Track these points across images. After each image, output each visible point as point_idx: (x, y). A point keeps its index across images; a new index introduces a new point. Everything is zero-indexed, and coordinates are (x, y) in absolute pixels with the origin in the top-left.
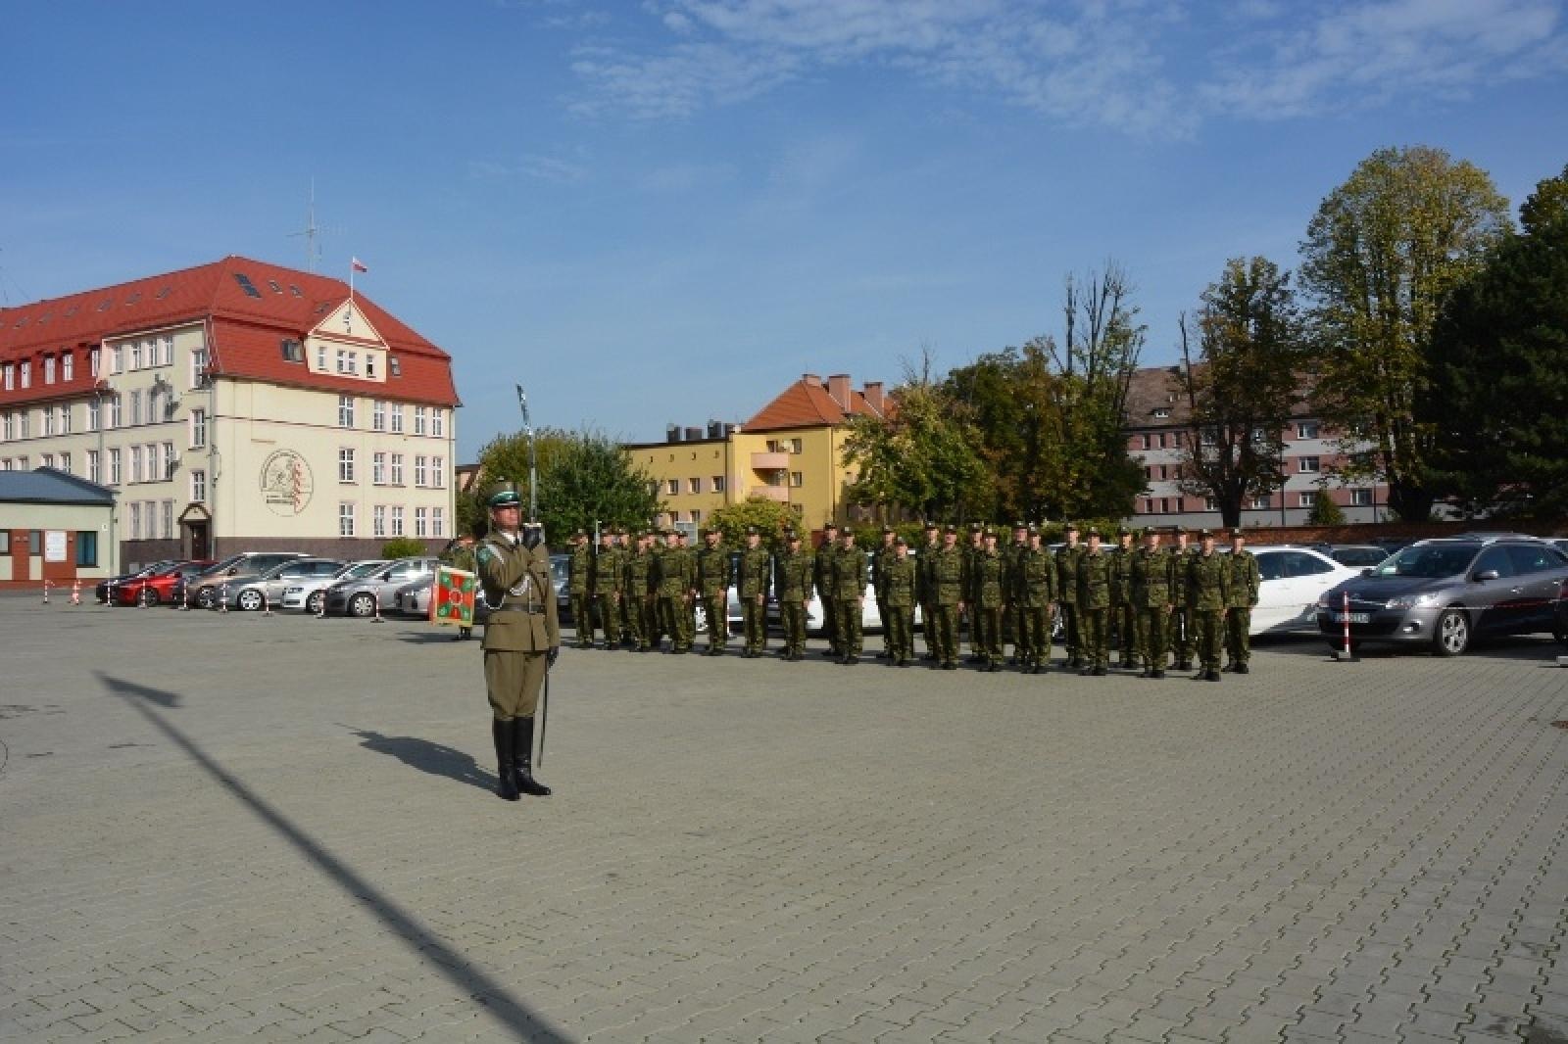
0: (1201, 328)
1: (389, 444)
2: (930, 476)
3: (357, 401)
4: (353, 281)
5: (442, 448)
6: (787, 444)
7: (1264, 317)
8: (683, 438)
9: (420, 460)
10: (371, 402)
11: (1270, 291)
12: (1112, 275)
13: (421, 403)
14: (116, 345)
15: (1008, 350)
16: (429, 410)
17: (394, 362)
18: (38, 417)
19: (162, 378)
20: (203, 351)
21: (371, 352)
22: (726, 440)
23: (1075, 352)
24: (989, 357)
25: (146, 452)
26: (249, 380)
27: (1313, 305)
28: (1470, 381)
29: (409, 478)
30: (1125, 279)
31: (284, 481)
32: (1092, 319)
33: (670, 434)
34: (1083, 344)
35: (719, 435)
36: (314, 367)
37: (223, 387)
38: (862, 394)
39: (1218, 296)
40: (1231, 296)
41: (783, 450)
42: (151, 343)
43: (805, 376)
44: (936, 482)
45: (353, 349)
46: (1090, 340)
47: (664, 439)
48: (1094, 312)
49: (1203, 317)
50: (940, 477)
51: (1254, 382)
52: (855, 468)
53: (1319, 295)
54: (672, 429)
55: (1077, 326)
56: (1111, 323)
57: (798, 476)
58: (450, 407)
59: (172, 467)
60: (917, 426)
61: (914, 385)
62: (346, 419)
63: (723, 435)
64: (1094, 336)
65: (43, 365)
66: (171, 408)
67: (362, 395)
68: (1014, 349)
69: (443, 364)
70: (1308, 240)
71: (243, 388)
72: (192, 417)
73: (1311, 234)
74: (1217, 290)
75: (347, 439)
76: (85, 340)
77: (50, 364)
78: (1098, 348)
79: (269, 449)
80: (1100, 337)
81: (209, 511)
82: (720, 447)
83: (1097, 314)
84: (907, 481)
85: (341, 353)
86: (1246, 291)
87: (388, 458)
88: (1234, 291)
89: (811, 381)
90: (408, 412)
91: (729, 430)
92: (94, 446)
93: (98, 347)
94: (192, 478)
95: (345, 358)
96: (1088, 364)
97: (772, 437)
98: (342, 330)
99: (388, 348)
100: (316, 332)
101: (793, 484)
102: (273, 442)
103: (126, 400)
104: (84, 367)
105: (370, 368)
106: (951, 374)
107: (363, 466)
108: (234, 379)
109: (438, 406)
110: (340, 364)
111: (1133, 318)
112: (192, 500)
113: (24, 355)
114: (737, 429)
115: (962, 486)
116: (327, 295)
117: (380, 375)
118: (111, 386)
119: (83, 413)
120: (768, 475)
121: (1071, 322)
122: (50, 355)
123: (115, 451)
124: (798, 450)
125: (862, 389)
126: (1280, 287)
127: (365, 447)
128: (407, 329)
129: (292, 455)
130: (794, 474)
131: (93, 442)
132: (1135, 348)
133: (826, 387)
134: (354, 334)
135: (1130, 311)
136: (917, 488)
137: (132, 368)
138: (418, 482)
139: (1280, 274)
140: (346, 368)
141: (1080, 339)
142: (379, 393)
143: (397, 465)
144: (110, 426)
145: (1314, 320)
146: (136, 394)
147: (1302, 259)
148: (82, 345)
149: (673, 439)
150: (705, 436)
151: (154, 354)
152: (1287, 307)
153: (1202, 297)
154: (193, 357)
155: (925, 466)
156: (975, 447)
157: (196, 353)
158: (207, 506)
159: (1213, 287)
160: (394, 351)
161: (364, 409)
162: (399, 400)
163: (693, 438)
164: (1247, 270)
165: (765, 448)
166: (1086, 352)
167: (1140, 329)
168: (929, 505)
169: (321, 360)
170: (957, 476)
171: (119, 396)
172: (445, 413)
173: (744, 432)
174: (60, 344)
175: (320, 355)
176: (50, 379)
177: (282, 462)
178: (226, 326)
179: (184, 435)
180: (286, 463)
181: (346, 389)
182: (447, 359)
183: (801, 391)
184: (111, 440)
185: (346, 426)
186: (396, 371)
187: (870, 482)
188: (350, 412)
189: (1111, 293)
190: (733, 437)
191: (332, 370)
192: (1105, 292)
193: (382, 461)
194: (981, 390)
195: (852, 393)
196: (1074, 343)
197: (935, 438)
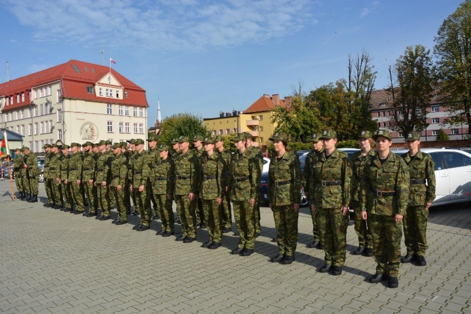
0: (397, 71)
1: (125, 120)
2: (302, 127)
3: (113, 106)
4: (111, 65)
5: (143, 121)
6: (258, 117)
7: (420, 67)
8: (225, 116)
9: (135, 124)
10: (118, 106)
11: (422, 57)
12: (365, 54)
13: (135, 106)
14: (36, 90)
15: (330, 84)
16: (138, 108)
17: (126, 93)
18: (15, 113)
19: (48, 99)
20: (60, 90)
21: (118, 90)
22: (238, 116)
23: (352, 82)
24: (324, 86)
25: (45, 123)
26: (75, 99)
27: (439, 60)
29: (132, 130)
30: (370, 55)
31: (88, 132)
32: (358, 71)
33: (221, 115)
34: (354, 79)
35: (235, 115)
36: (98, 95)
37: (66, 102)
38: (284, 101)
40: (408, 60)
41: (256, 119)
42: (46, 88)
43: (264, 95)
44: (303, 128)
45: (111, 89)
46: (357, 77)
47: (219, 116)
48: (358, 66)
49: (397, 67)
50: (305, 126)
51: (416, 90)
52: (276, 125)
53: (441, 56)
54: (221, 113)
55: (352, 72)
56: (364, 71)
57: (261, 127)
58: (145, 107)
59: (53, 128)
60: (297, 110)
61: (296, 95)
62: (109, 112)
64: (358, 76)
65: (16, 97)
66: (51, 109)
67: (114, 104)
68: (332, 83)
69: (143, 93)
71: (73, 102)
72: (58, 112)
73: (439, 34)
74: (403, 58)
75: (110, 118)
76: (27, 89)
77: (18, 97)
78: (360, 80)
79: (83, 122)
80: (361, 76)
81: (63, 142)
82: (236, 118)
83: (359, 68)
84: (294, 128)
85: (107, 90)
86: (413, 57)
87: (124, 124)
88: (409, 58)
89: (266, 97)
90: (131, 109)
91: (239, 113)
92: (30, 122)
93: (30, 91)
94: (58, 132)
95: (109, 92)
96: (356, 86)
97: (253, 115)
98: (107, 82)
99: (123, 88)
100: (98, 83)
101: (260, 130)
102: (84, 120)
103: (39, 107)
104: (28, 97)
105: (117, 95)
106: (311, 92)
107: (116, 127)
108: (70, 99)
109: (141, 107)
110: (107, 94)
111: (372, 69)
112: (58, 139)
113: (12, 94)
114: (241, 113)
115: (313, 129)
116: (102, 71)
117: (121, 97)
118: (34, 103)
119: (27, 112)
120: (252, 127)
121: (350, 71)
122: (18, 94)
123: (37, 123)
124: (261, 119)
125: (284, 99)
126: (426, 56)
127: (116, 121)
128: (132, 83)
129: (91, 124)
130: (260, 127)
131: (30, 121)
132: (373, 79)
133: (271, 98)
134: (111, 84)
135: (372, 66)
136: (297, 131)
137: (41, 97)
138: (135, 132)
139: (426, 51)
140: (109, 95)
141: (353, 77)
142: (121, 103)
143: (127, 126)
144: (35, 116)
145: (440, 65)
146: (42, 105)
148: (27, 90)
149: (222, 116)
150: (232, 115)
151: (47, 92)
152: (429, 63)
153: (397, 61)
154: (57, 92)
155: (300, 123)
156: (318, 117)
157: (58, 91)
158: (62, 141)
159: (401, 57)
160: (126, 89)
161: (115, 108)
162: (128, 105)
163: (228, 116)
164: (414, 50)
165: (251, 119)
166: (356, 82)
167: (374, 73)
168: (302, 136)
169: (100, 92)
170: (311, 126)
171: (37, 106)
172: (144, 109)
173: (243, 114)
174: (21, 90)
175: (100, 90)
176: (18, 101)
177: (88, 126)
178: (67, 82)
179: (56, 118)
180: (89, 127)
181: (109, 102)
182: (145, 91)
183: (263, 99)
184: (35, 120)
185: (109, 114)
186: (126, 96)
187: (281, 129)
188: (111, 109)
189: (364, 60)
190: (240, 115)
191: (104, 95)
192: (362, 60)
193: (122, 125)
194: (321, 97)
195: (280, 100)
196: (351, 78)
197: (303, 113)
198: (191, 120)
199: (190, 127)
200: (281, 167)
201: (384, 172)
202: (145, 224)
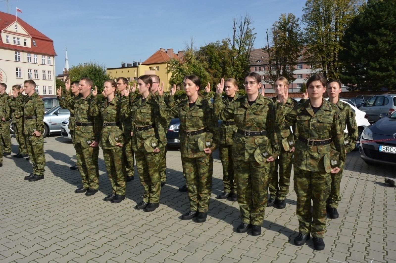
0: (273, 34)
1: (33, 67)
3: (21, 53)
4: (17, 15)
5: (51, 69)
6: (155, 68)
7: (291, 32)
8: (126, 66)
9: (44, 71)
10: (26, 54)
11: (293, 23)
12: (247, 18)
13: (43, 54)
15: (217, 41)
16: (46, 57)
17: (34, 42)
21: (26, 38)
22: (137, 67)
23: (235, 40)
24: (212, 43)
27: (306, 27)
28: (358, 47)
29: (40, 77)
30: (251, 19)
32: (241, 31)
33: (122, 65)
34: (238, 38)
35: (135, 65)
36: (5, 42)
38: (177, 55)
39: (277, 24)
40: (282, 25)
41: (154, 70)
45: (19, 37)
46: (240, 37)
48: (241, 28)
49: (273, 30)
51: (287, 50)
52: (170, 74)
53: (307, 24)
54: (123, 64)
55: (236, 33)
56: (246, 32)
58: (53, 56)
60: (189, 62)
61: (188, 50)
62: (17, 59)
63: (137, 65)
64: (241, 36)
67: (23, 51)
68: (219, 41)
69: (50, 43)
70: (305, 7)
73: (306, 5)
74: (278, 23)
75: (18, 65)
78: (242, 39)
80: (243, 36)
82: (136, 68)
83: (242, 29)
85: (14, 38)
86: (286, 23)
87: (33, 71)
88: (282, 23)
89: (162, 50)
90: (39, 57)
91: (139, 63)
95: (16, 40)
96: (239, 45)
97: (151, 66)
98: (14, 30)
99: (31, 37)
100: (4, 30)
105: (25, 43)
106: (201, 48)
107: (24, 73)
109: (49, 55)
110: (15, 41)
111: (252, 31)
114: (140, 64)
116: (10, 19)
117: (29, 45)
121: (235, 31)
124: (158, 69)
125: (177, 53)
126: (296, 23)
127: (25, 67)
128: (40, 33)
132: (253, 40)
133: (167, 52)
134: (18, 32)
135: (252, 28)
138: (43, 78)
139: (296, 19)
140: (17, 43)
141: (237, 36)
142: (29, 51)
145: (306, 31)
147: (304, 13)
149: (123, 67)
150: (132, 65)
152: (298, 28)
153: (273, 25)
156: (206, 69)
159: (276, 22)
160: (33, 38)
161: (24, 56)
162: (36, 53)
163: (129, 66)
164: (286, 17)
165: (149, 69)
166: (239, 40)
167: (254, 34)
169: (7, 40)
172: (52, 58)
173: (142, 65)
175: (6, 38)
181: (17, 49)
182: (52, 41)
183: (159, 53)
185: (18, 61)
186: (35, 44)
187: (175, 78)
188: (19, 56)
189: (246, 23)
190: (139, 66)
191: (12, 43)
192: (245, 23)
193: (31, 72)
194: (209, 53)
195: (174, 54)
196: (235, 38)
197: (194, 66)
198: (96, 69)
199: (95, 75)
200: (194, 114)
201: (318, 122)
202: (38, 174)
